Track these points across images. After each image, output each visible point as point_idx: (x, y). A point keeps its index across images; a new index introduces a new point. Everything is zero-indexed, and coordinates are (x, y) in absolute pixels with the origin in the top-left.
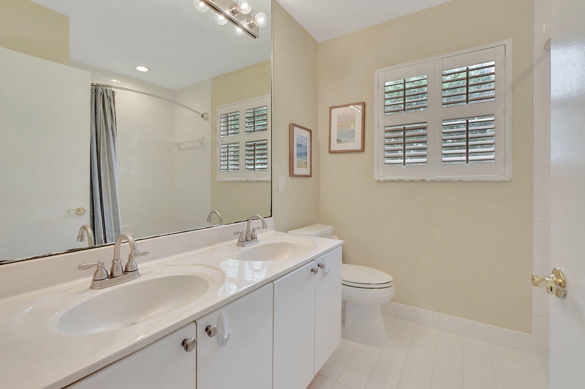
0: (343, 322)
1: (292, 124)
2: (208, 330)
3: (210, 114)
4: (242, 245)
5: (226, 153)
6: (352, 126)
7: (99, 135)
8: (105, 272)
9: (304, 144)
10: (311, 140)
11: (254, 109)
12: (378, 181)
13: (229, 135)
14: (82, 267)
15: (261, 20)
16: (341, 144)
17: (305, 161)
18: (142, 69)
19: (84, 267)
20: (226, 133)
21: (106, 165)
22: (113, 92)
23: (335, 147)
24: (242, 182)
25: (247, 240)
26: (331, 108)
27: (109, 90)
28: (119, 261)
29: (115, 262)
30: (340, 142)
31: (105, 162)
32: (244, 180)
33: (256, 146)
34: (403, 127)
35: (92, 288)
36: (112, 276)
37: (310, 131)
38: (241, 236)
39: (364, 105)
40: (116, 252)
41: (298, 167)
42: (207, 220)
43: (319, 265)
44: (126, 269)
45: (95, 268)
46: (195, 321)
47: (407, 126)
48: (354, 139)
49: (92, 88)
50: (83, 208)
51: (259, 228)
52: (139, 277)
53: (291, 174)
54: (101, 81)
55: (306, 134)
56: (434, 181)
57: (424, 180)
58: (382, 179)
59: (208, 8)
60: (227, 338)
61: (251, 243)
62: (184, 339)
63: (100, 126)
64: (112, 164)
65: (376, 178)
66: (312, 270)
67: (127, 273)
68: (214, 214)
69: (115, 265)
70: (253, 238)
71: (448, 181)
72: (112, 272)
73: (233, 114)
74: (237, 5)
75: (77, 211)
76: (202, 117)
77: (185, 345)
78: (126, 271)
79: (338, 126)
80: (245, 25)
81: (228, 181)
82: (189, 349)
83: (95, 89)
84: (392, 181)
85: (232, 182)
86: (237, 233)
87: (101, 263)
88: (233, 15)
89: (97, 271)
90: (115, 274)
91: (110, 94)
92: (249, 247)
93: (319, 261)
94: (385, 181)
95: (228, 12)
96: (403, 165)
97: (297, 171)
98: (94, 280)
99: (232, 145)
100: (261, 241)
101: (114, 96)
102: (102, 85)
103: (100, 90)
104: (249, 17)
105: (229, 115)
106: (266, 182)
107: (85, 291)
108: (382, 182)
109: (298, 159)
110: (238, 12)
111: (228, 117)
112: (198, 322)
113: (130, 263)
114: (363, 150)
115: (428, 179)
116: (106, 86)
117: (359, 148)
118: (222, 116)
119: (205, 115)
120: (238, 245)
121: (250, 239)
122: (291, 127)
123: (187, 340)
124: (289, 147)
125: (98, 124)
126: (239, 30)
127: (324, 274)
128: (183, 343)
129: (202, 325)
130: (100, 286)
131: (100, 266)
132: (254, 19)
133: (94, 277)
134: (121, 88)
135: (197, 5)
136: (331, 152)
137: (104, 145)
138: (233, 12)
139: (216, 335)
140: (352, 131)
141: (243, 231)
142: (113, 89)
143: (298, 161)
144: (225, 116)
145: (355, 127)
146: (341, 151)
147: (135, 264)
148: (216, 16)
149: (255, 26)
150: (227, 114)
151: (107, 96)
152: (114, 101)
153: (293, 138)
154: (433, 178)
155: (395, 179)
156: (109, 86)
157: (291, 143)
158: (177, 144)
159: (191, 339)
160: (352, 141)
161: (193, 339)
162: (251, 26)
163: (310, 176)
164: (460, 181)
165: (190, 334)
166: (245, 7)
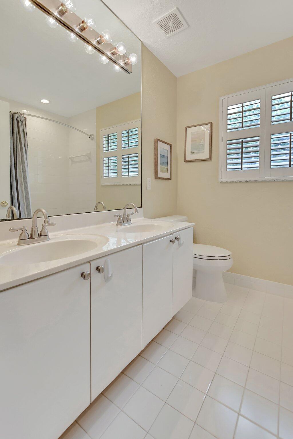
0: (194, 286)
1: (157, 139)
2: (98, 269)
3: (95, 136)
4: (120, 225)
5: (108, 164)
6: (202, 141)
7: (15, 150)
8: (27, 235)
9: (166, 155)
10: (171, 152)
11: (128, 130)
12: (222, 182)
13: (110, 151)
14: (12, 229)
15: (133, 59)
16: (194, 155)
17: (167, 168)
18: (45, 101)
19: (14, 229)
20: (107, 149)
21: (21, 172)
22: (25, 118)
23: (189, 157)
24: (120, 185)
25: (123, 222)
26: (186, 128)
27: (22, 117)
28: (36, 228)
29: (33, 228)
30: (193, 153)
31: (20, 170)
32: (121, 184)
33: (130, 158)
34: (240, 140)
35: (18, 244)
36: (31, 237)
37: (171, 145)
38: (119, 219)
39: (211, 124)
40: (34, 222)
41: (161, 172)
42: (95, 209)
43: (176, 238)
44: (41, 234)
45: (20, 232)
46: (89, 262)
47: (244, 140)
48: (203, 151)
49: (10, 114)
50: (6, 202)
51: (132, 214)
52: (49, 240)
53: (156, 177)
54: (16, 110)
55: (167, 147)
56: (264, 181)
57: (257, 181)
58: (224, 181)
59: (94, 50)
60: (110, 276)
61: (127, 224)
62: (83, 272)
63: (16, 143)
64: (25, 170)
65: (220, 180)
66: (171, 241)
67: (41, 236)
68: (100, 204)
69: (34, 230)
70: (128, 220)
71: (275, 181)
72: (31, 235)
73: (112, 135)
74: (115, 48)
75: (2, 204)
76: (89, 137)
77: (83, 276)
78: (41, 235)
79: (192, 141)
80: (122, 63)
81: (109, 185)
82: (86, 278)
83: (12, 116)
84: (232, 182)
85: (112, 186)
86: (117, 216)
87: (24, 228)
88: (113, 56)
89: (22, 233)
90: (33, 237)
91: (22, 119)
92: (125, 226)
93: (176, 235)
94: (227, 183)
95: (109, 54)
96: (240, 169)
97: (160, 175)
98: (20, 239)
99: (112, 158)
100: (134, 223)
101: (25, 121)
102: (17, 113)
103: (16, 116)
104: (124, 57)
105: (110, 135)
106: (138, 185)
107: (15, 246)
108: (225, 183)
109: (161, 166)
110: (116, 54)
111: (108, 137)
112: (91, 263)
113: (43, 230)
114: (210, 159)
115: (260, 179)
116: (20, 113)
117: (207, 157)
118: (105, 136)
119: (92, 136)
120: (117, 225)
121: (125, 221)
122: (157, 141)
123: (84, 273)
124: (154, 157)
125: (15, 141)
126: (117, 67)
127: (180, 245)
128: (82, 275)
129: (94, 264)
130: (24, 243)
131: (24, 230)
132: (128, 58)
133: (20, 237)
134: (30, 115)
135: (86, 48)
136: (186, 161)
137: (19, 157)
138: (113, 54)
139: (103, 273)
140: (202, 144)
141: (120, 215)
142: (25, 116)
143: (161, 168)
144: (107, 136)
145: (204, 142)
146: (193, 160)
147: (46, 231)
148: (100, 57)
149: (129, 64)
150: (108, 135)
151: (21, 121)
152: (25, 125)
153: (158, 150)
154: (264, 179)
155: (235, 181)
156: (22, 114)
157: (156, 153)
158: (70, 158)
159: (87, 272)
160: (202, 152)
161: (88, 272)
162: (126, 64)
163: (170, 179)
164: (285, 181)
165: (86, 269)
166: (121, 50)
